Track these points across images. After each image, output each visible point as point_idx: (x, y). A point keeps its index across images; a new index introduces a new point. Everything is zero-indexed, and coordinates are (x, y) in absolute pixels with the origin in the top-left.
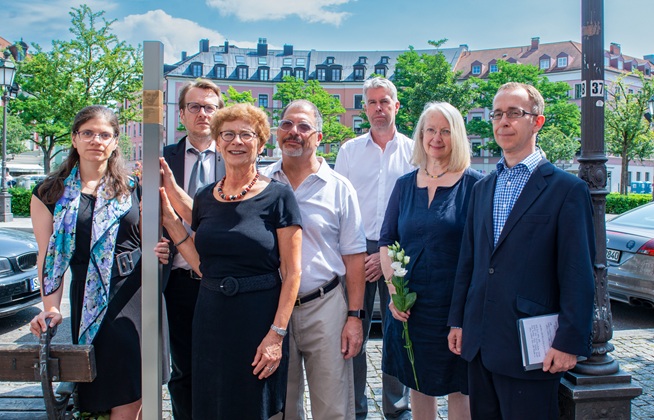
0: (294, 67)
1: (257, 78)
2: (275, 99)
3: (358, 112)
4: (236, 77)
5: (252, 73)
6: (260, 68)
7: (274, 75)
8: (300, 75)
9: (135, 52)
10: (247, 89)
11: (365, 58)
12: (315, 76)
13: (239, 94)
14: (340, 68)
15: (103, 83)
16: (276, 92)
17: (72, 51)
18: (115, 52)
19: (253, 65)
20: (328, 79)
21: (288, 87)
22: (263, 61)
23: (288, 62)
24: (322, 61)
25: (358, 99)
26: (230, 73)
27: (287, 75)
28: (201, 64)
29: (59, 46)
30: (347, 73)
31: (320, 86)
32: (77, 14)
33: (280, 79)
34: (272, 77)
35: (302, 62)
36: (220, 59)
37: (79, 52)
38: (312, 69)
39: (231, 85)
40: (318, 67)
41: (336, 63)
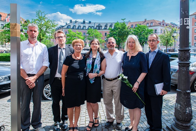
0: (91, 26)
1: (83, 29)
2: (87, 34)
3: (106, 36)
4: (78, 29)
5: (82, 28)
6: (84, 26)
7: (87, 28)
8: (93, 28)
9: (52, 22)
10: (81, 31)
11: (107, 24)
12: (96, 28)
13: (79, 33)
14: (102, 26)
15: (45, 29)
16: (87, 32)
17: (37, 21)
18: (47, 22)
19: (82, 26)
20: (99, 29)
21: (90, 31)
22: (84, 25)
23: (90, 25)
24: (98, 25)
25: (106, 34)
26: (77, 27)
27: (90, 28)
28: (70, 26)
29: (33, 20)
30: (103, 28)
31: (97, 31)
32: (38, 12)
33: (88, 29)
34: (86, 29)
35: (93, 25)
36: (74, 24)
37: (38, 22)
38: (95, 27)
39: (77, 30)
40: (97, 26)
41: (101, 25)
